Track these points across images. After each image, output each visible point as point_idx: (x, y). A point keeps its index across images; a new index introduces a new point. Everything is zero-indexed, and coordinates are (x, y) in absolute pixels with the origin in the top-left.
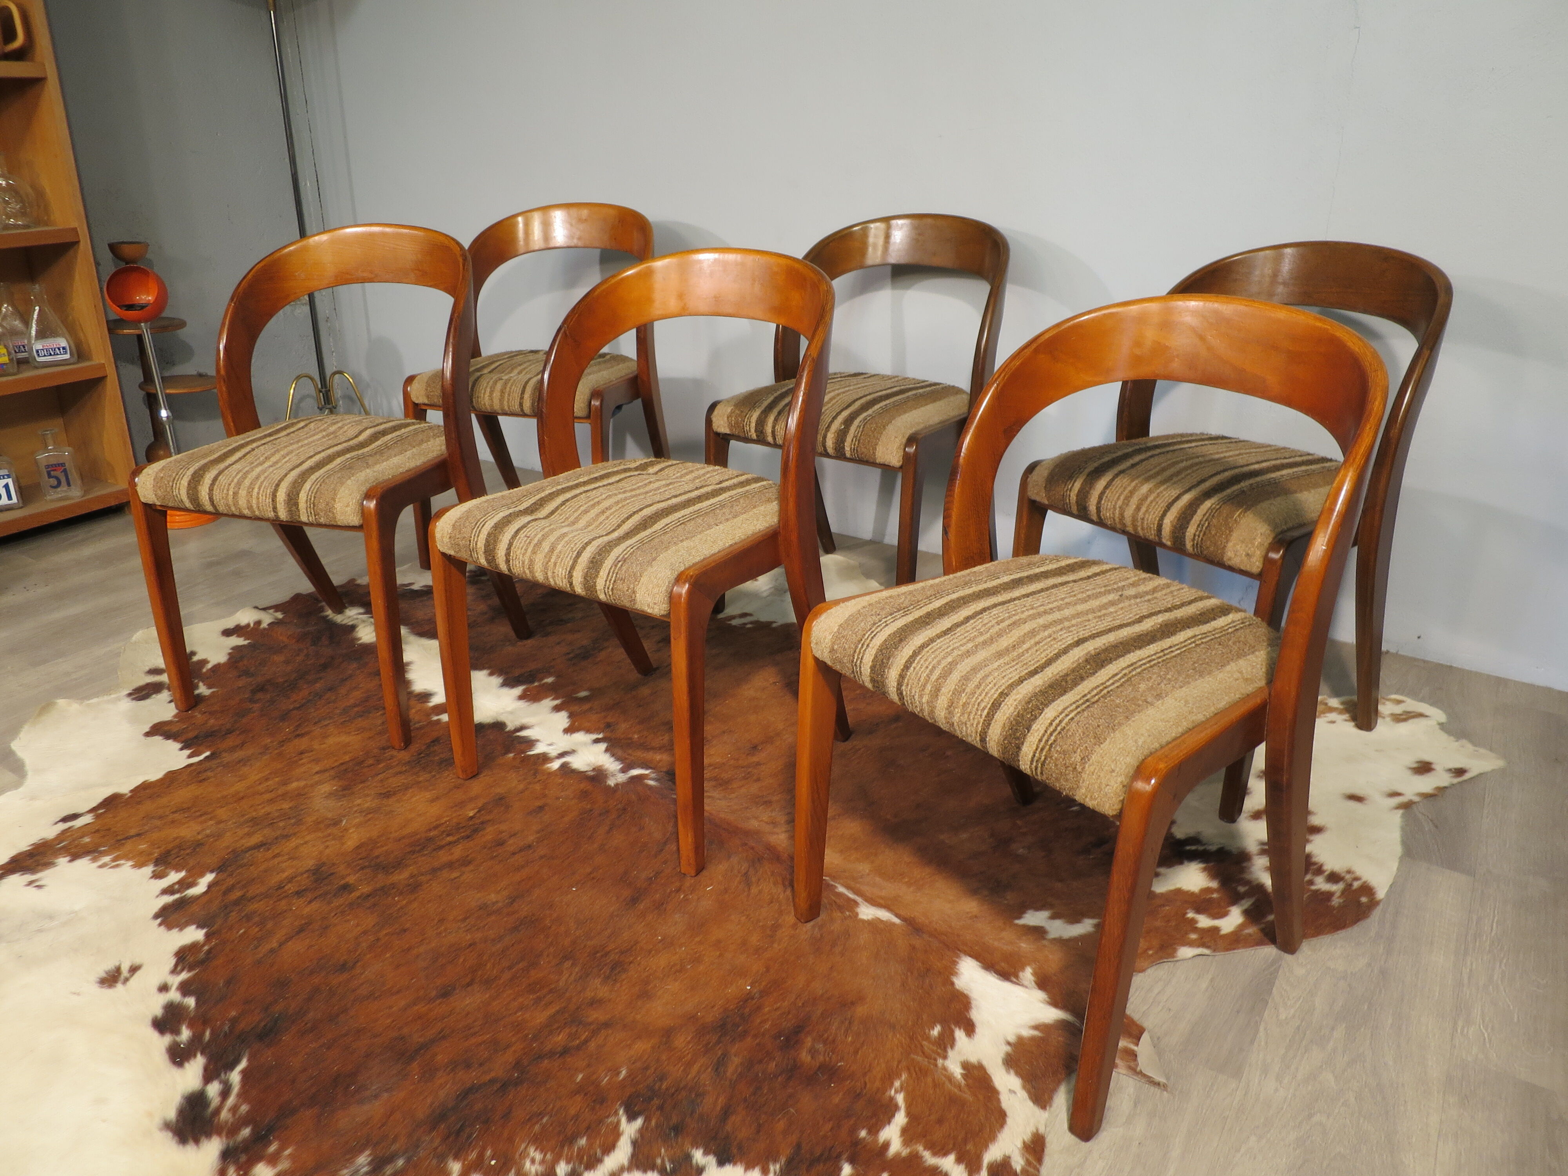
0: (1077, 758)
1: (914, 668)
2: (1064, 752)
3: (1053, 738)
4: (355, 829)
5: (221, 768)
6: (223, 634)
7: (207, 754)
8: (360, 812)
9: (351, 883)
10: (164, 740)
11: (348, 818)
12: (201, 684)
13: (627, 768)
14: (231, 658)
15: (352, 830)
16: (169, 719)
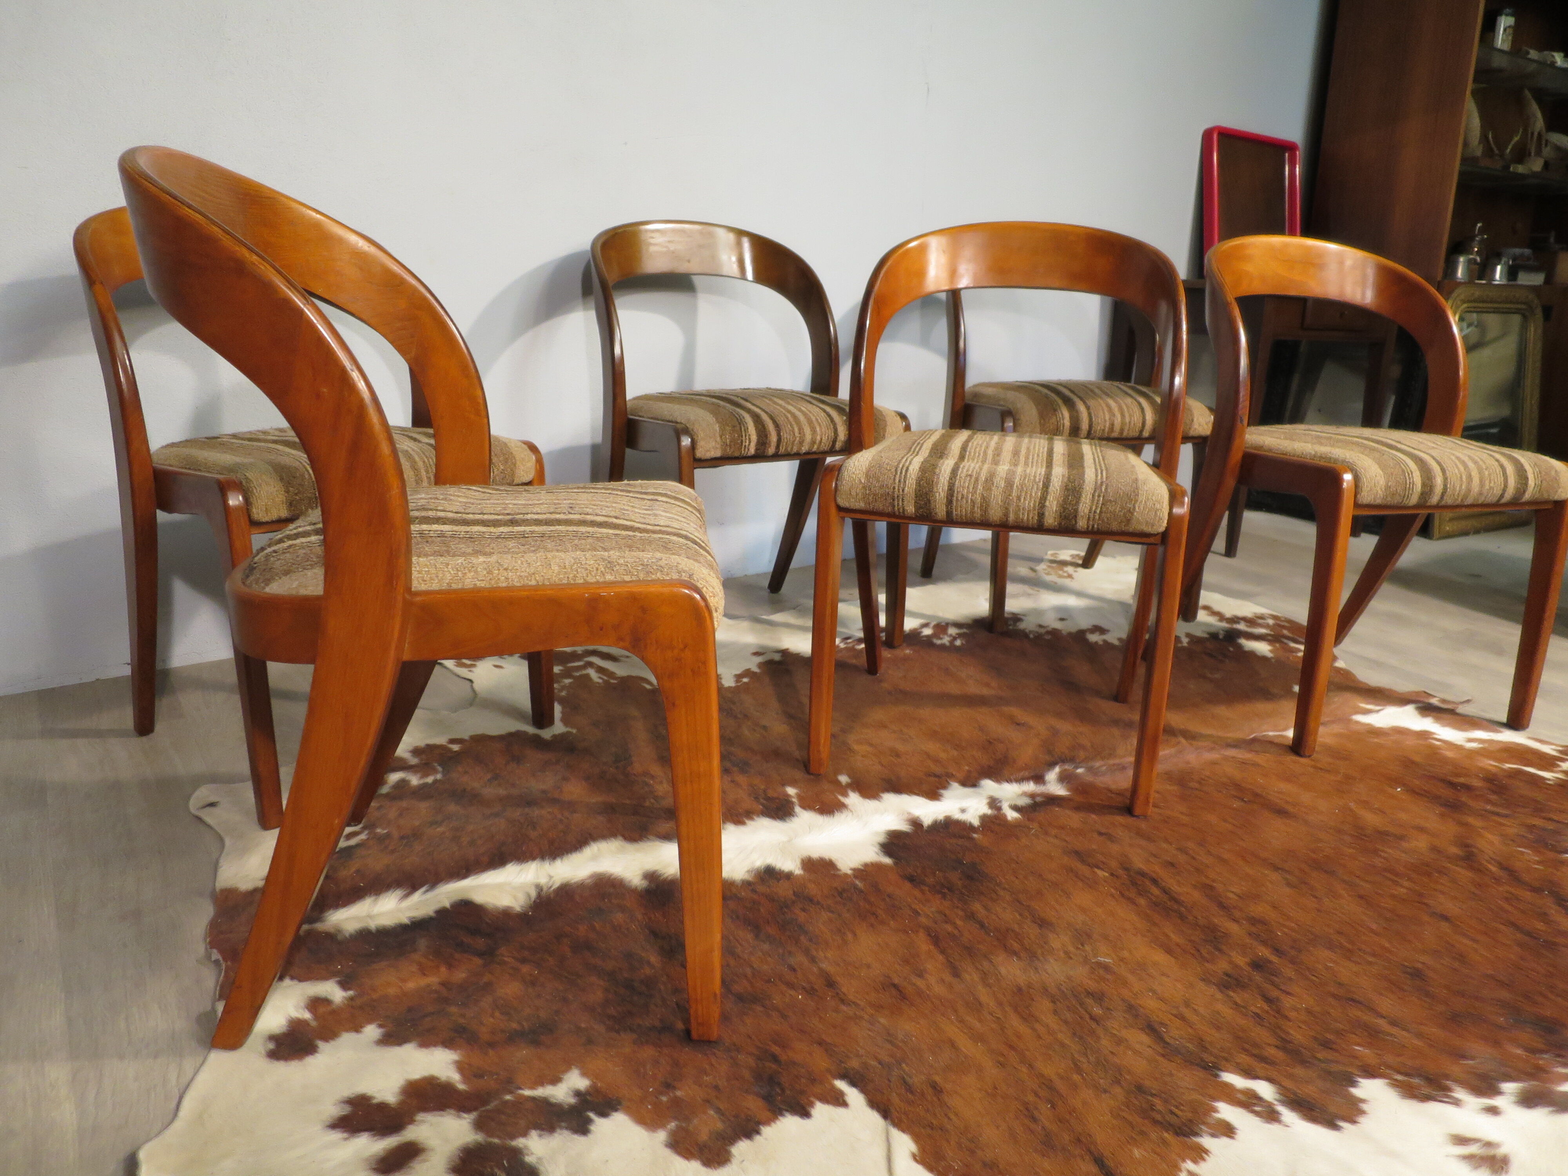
4: (1125, 952)
5: (904, 1065)
6: (292, 1059)
7: (841, 1085)
8: (1083, 945)
9: (1247, 960)
10: (757, 1138)
11: (1095, 956)
12: (527, 1093)
13: (1039, 779)
14: (448, 1044)
15: (1125, 954)
16: (661, 1136)
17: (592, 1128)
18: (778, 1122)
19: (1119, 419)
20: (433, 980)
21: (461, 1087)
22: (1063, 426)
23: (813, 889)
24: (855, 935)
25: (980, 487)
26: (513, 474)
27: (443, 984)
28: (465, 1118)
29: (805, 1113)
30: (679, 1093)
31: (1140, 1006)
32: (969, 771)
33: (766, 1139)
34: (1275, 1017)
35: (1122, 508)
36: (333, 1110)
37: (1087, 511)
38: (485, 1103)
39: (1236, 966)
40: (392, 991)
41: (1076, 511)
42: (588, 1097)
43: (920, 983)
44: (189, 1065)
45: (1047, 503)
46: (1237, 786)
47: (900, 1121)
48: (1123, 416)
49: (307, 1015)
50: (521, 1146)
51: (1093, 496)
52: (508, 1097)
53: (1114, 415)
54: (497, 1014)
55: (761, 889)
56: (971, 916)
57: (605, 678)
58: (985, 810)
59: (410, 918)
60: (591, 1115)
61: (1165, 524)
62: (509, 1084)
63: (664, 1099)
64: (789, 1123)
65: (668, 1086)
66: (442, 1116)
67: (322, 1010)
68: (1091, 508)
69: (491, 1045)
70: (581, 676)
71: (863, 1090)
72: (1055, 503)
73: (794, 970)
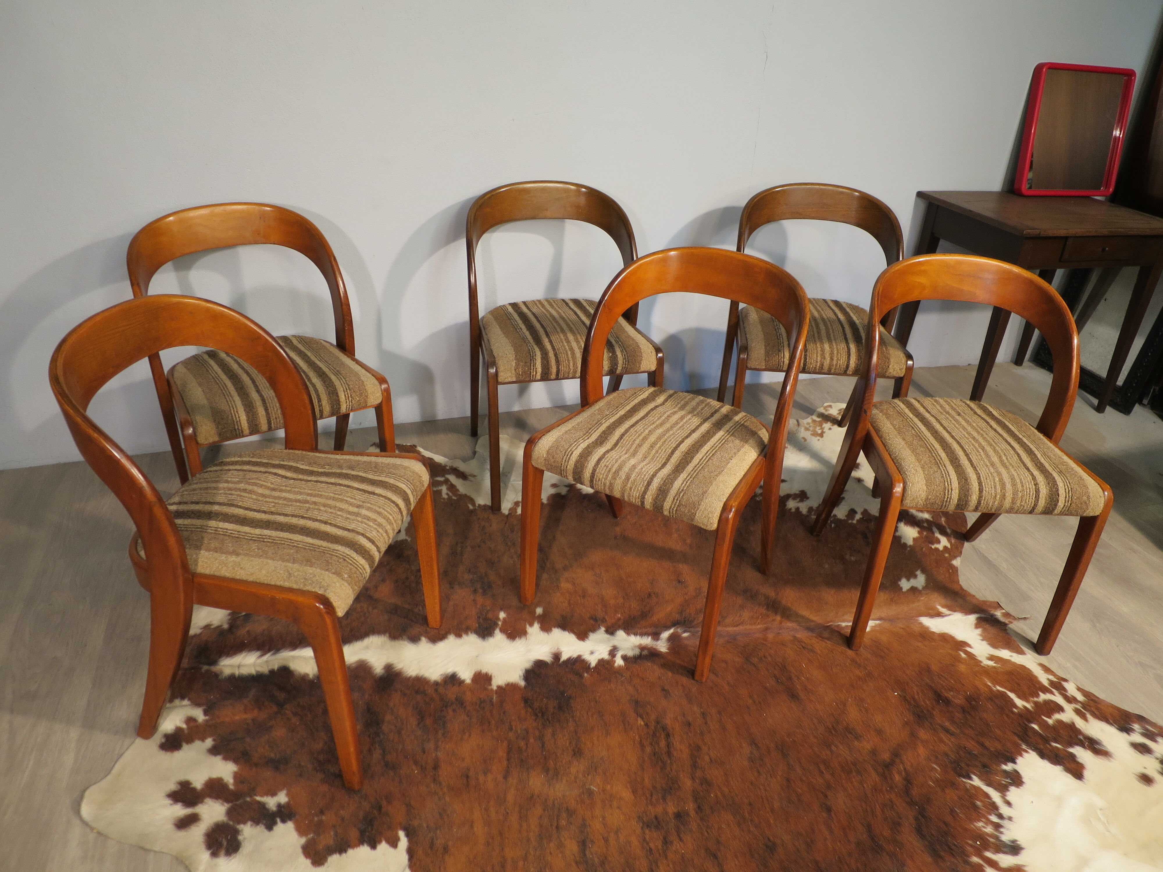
0: (1085, 498)
1: (986, 491)
2: (1078, 498)
3: (1070, 494)
4: (609, 786)
5: (438, 832)
6: (168, 751)
7: (401, 834)
8: (588, 775)
9: (675, 811)
10: (344, 855)
11: (591, 785)
12: (258, 798)
13: (656, 636)
14: (236, 761)
15: (608, 787)
16: (303, 840)
17: (275, 828)
18: (358, 848)
19: (828, 362)
20: (248, 716)
21: (231, 787)
22: (783, 363)
23: (468, 697)
24: (470, 736)
25: (610, 476)
26: (366, 402)
27: (253, 720)
28: (225, 806)
29: (373, 847)
30: (324, 818)
31: (590, 826)
32: (619, 619)
33: (347, 857)
34: (660, 854)
35: (689, 511)
36: (172, 786)
37: (668, 507)
38: (237, 799)
39: (667, 813)
40: (227, 720)
41: (662, 506)
42: (283, 810)
43: (481, 778)
44: (127, 742)
45: (646, 496)
46: (783, 668)
47: (415, 864)
48: (832, 359)
49: (184, 726)
50: (240, 829)
51: (674, 499)
52: (248, 799)
53: (825, 358)
54: (267, 747)
55: (441, 690)
56: (541, 738)
57: (451, 494)
58: (606, 656)
59: (257, 672)
60: (278, 820)
61: (715, 526)
62: (252, 791)
63: (316, 819)
64: (364, 850)
65: (322, 812)
66: (215, 802)
67: (192, 724)
68: (671, 507)
69: (256, 765)
70: (437, 490)
71: (410, 841)
72: (651, 497)
73: (424, 752)
